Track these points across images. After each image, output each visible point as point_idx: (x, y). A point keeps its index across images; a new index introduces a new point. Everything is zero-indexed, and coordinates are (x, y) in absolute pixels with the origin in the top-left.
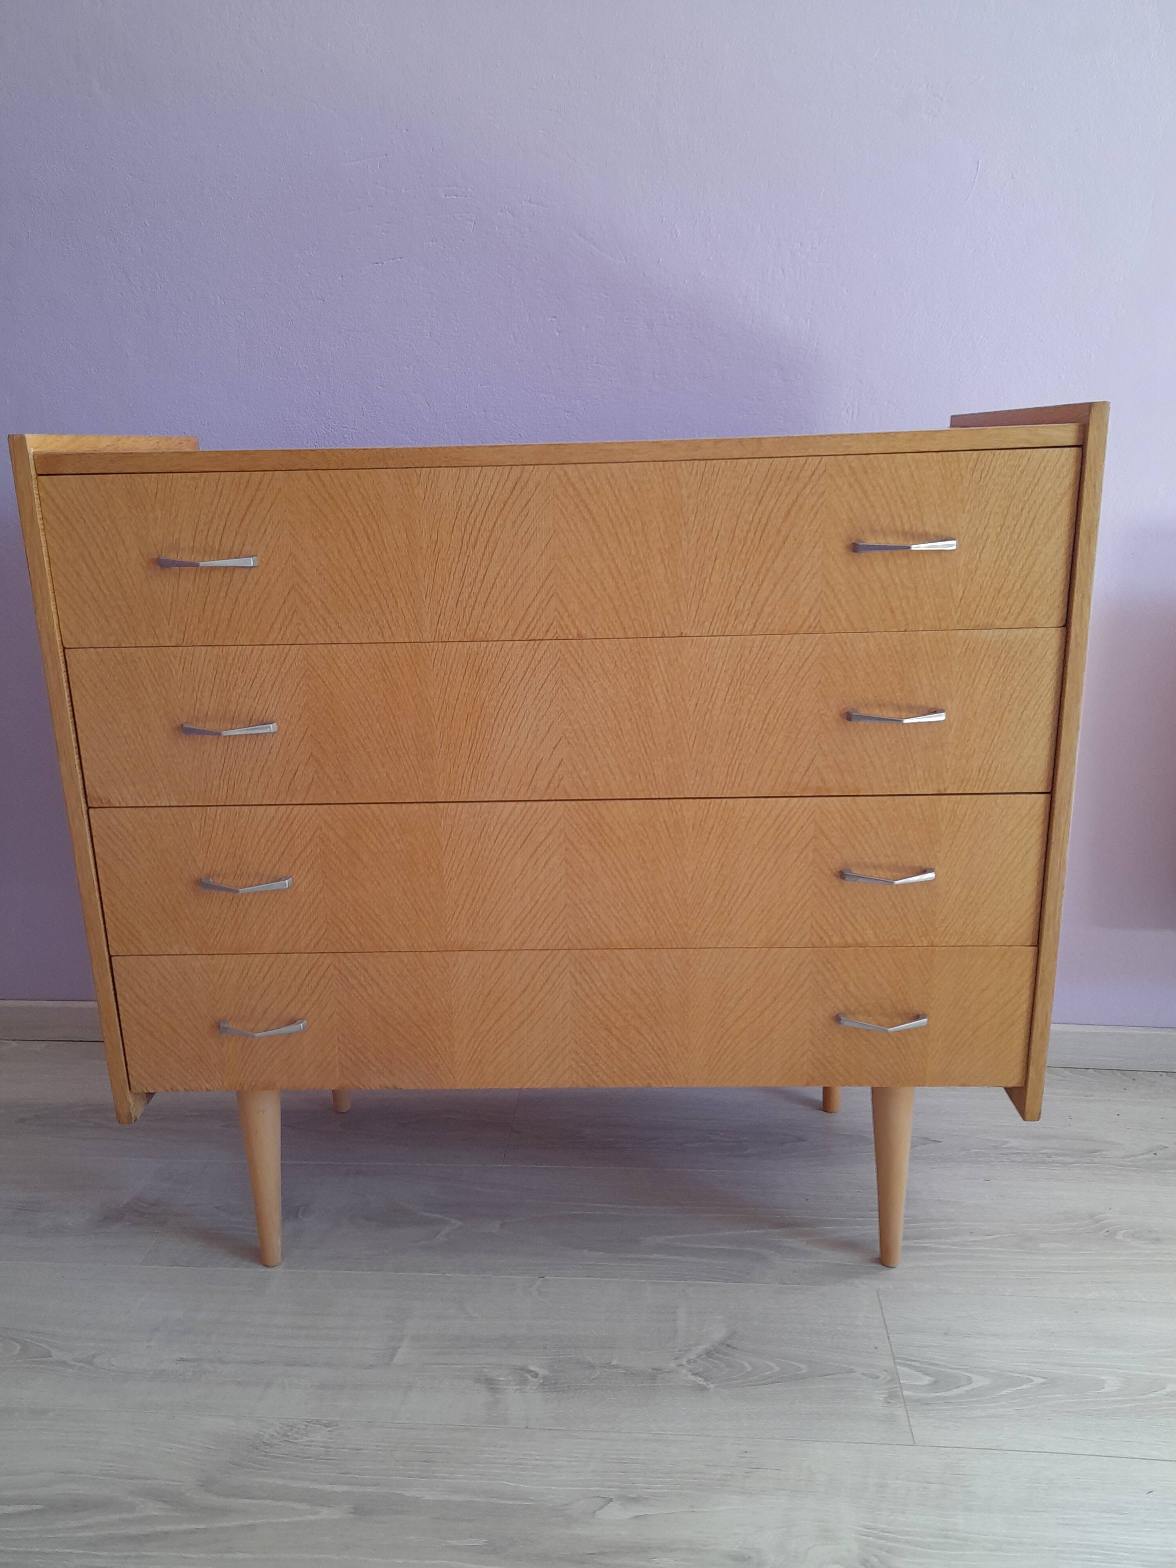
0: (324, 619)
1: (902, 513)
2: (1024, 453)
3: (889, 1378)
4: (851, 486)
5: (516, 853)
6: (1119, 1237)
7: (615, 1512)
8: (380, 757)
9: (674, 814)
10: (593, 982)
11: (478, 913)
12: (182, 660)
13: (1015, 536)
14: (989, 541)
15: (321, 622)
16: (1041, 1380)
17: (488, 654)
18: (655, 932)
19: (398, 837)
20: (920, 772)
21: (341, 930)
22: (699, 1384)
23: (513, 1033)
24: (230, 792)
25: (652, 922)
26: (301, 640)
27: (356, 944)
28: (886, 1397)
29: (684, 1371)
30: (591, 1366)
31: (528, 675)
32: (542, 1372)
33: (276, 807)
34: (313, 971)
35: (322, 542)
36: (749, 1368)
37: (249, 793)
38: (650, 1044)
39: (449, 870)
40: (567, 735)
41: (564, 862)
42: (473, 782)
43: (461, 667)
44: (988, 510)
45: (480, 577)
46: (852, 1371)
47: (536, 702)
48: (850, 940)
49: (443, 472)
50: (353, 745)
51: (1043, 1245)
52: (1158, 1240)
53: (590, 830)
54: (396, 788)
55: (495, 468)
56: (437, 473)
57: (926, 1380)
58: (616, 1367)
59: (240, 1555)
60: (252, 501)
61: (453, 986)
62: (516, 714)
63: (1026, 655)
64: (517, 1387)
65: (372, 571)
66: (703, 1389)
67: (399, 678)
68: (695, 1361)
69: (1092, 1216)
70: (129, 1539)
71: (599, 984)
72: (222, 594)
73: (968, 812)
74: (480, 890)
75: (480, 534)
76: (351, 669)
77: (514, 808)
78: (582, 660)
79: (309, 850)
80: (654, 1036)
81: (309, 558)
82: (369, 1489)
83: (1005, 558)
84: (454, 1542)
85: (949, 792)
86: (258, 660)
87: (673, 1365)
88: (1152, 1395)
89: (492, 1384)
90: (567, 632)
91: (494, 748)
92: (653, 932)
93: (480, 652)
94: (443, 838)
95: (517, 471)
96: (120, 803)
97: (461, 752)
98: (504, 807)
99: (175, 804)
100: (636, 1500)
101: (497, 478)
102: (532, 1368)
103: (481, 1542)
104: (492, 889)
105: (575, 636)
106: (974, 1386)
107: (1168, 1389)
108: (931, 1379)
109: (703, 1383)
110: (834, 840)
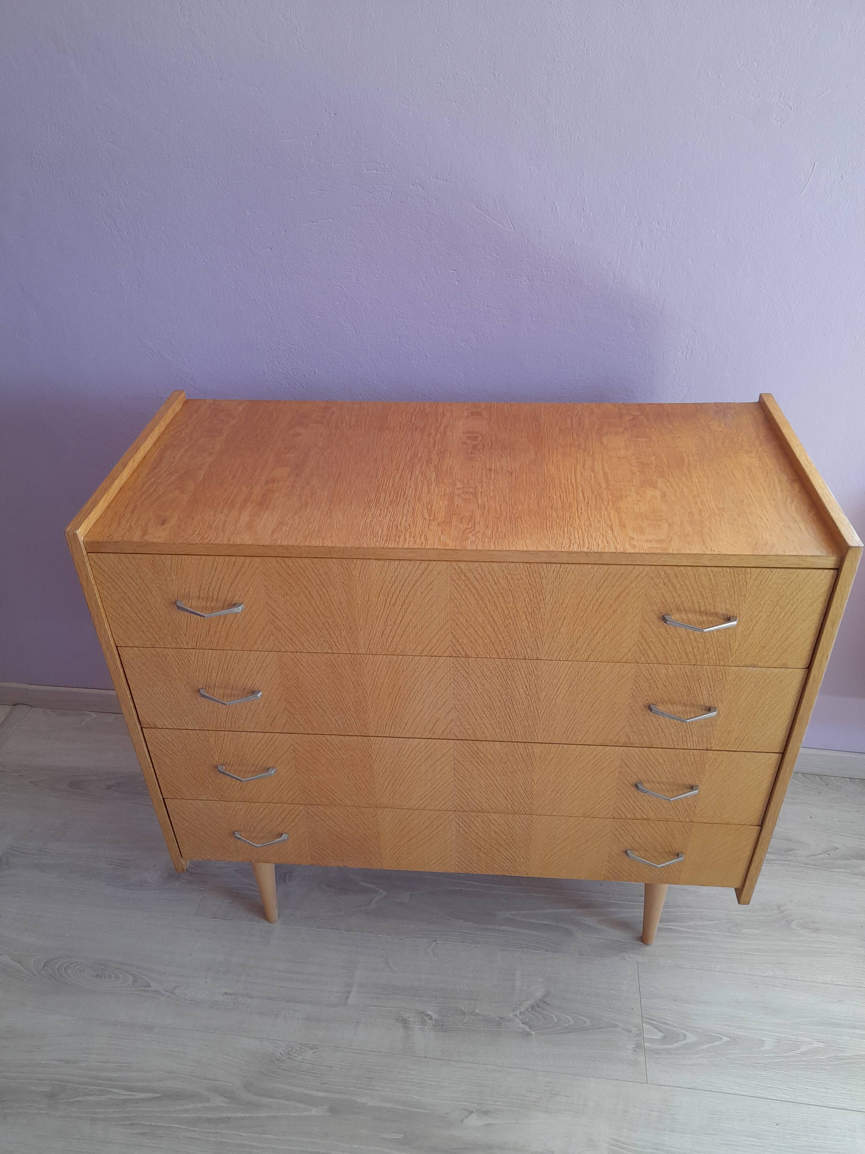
0: (291, 639)
1: (700, 601)
2: (794, 572)
3: (638, 1032)
4: (665, 584)
5: (421, 764)
6: (793, 926)
7: (473, 1120)
8: (331, 712)
9: (527, 750)
10: (470, 827)
11: (396, 791)
12: (197, 657)
13: (780, 618)
15: (289, 640)
16: (727, 1039)
17: (403, 662)
18: (512, 806)
19: (344, 752)
20: (695, 738)
21: (309, 794)
22: (526, 1031)
23: (418, 847)
24: (233, 724)
25: (509, 801)
26: (275, 649)
27: (319, 801)
28: (634, 1047)
29: (518, 1021)
30: (464, 1014)
31: (430, 675)
32: (435, 1016)
33: (264, 733)
34: (292, 812)
35: (288, 598)
36: (556, 1020)
37: (246, 726)
38: (505, 856)
39: (377, 770)
40: (457, 706)
41: (453, 770)
42: (393, 727)
43: (385, 668)
44: (762, 602)
45: (398, 621)
46: (616, 1026)
47: (437, 688)
48: (638, 816)
49: (373, 563)
50: (313, 705)
51: (744, 931)
52: (817, 930)
53: (471, 755)
54: (342, 728)
55: (409, 561)
56: (368, 563)
57: (659, 1035)
58: (477, 1015)
59: (269, 1136)
60: (238, 573)
61: (380, 823)
62: (422, 694)
63: (778, 682)
64: (420, 1026)
65: (323, 615)
66: (528, 1034)
67: (343, 672)
68: (524, 1013)
69: (779, 907)
70: (210, 1120)
71: (474, 828)
72: (221, 623)
73: (725, 760)
74: (398, 781)
75: (398, 598)
76: (310, 666)
77: (420, 742)
78: (468, 668)
79: (286, 755)
80: (508, 853)
81: (279, 606)
82: (338, 1096)
83: (771, 629)
84: (386, 1136)
85: (713, 749)
86: (247, 658)
87: (511, 1015)
88: (791, 1053)
89: (406, 1023)
90: (458, 653)
91: (407, 711)
92: (510, 806)
93: (398, 661)
94: (373, 754)
95: (424, 565)
96: (162, 726)
97: (385, 712)
98: (414, 741)
99: (198, 728)
100: (486, 1113)
101: (410, 568)
102: (429, 1013)
103: (400, 1137)
104: (406, 780)
105: (464, 655)
106: (687, 1041)
107: (801, 1050)
108: (663, 1034)
109: (528, 1030)
110: (633, 769)
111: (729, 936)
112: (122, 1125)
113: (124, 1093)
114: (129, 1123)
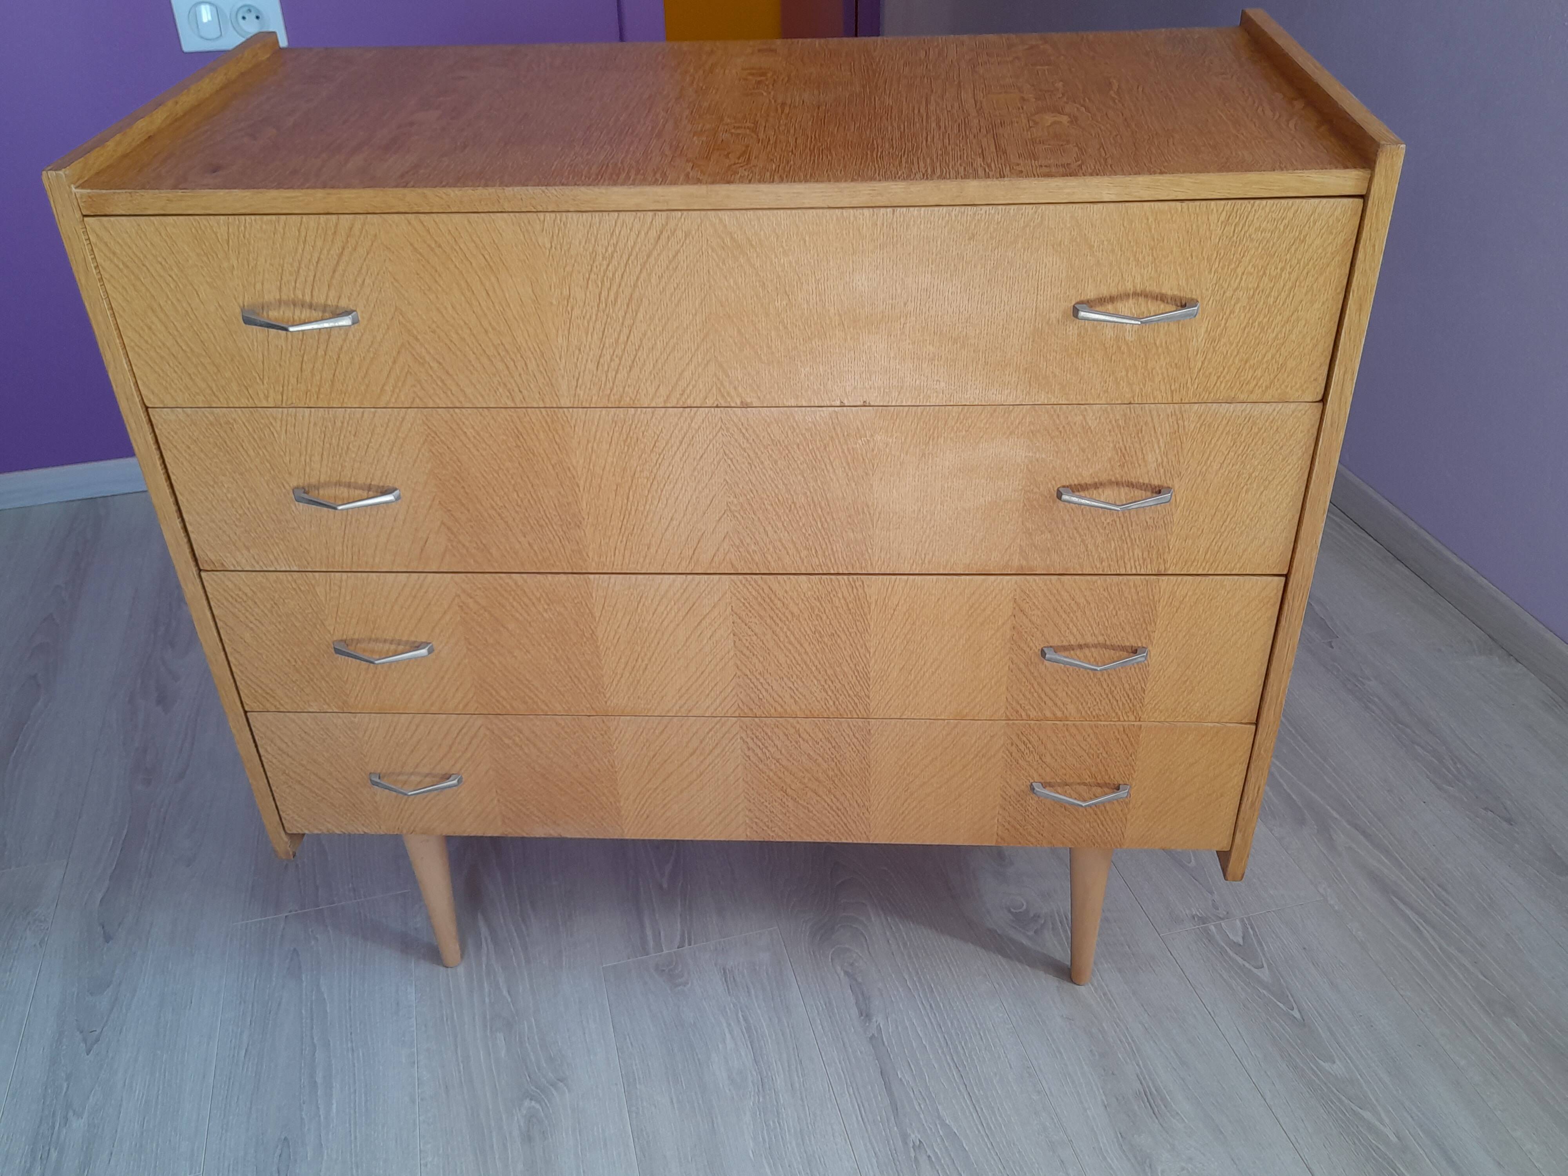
0: (442, 381)
2: (1290, 204)
5: (678, 625)
8: (520, 526)
9: (855, 590)
10: (766, 748)
11: (639, 681)
12: (284, 423)
13: (1271, 300)
14: (1238, 306)
15: (439, 383)
17: (636, 422)
18: (834, 703)
19: (546, 607)
20: (1137, 552)
21: (491, 694)
23: (682, 792)
24: (355, 558)
25: (830, 693)
26: (418, 403)
27: (508, 707)
31: (684, 446)
33: (407, 574)
34: (464, 731)
35: (432, 297)
37: (377, 560)
38: (828, 805)
39: (604, 640)
40: (733, 508)
41: (732, 635)
42: (627, 553)
43: (606, 435)
44: (1240, 271)
45: (623, 338)
47: (696, 473)
48: (1048, 714)
49: (572, 218)
50: (488, 514)
53: (760, 604)
54: (540, 558)
55: (634, 213)
56: (564, 219)
60: (343, 249)
61: (615, 748)
62: (672, 485)
63: (1272, 432)
65: (494, 329)
67: (535, 446)
71: (773, 750)
72: (321, 352)
73: (1190, 594)
74: (640, 660)
75: (621, 290)
76: (479, 434)
77: (674, 581)
78: (747, 430)
79: (447, 617)
80: (832, 797)
81: (418, 314)
83: (1256, 324)
85: (1170, 572)
86: (370, 424)
90: (729, 399)
91: (649, 520)
92: (831, 703)
93: (627, 419)
94: (595, 609)
95: (661, 217)
96: (234, 566)
97: (612, 524)
98: (662, 580)
99: (296, 569)
101: (637, 226)
104: (653, 659)
105: (739, 404)
110: (1034, 619)
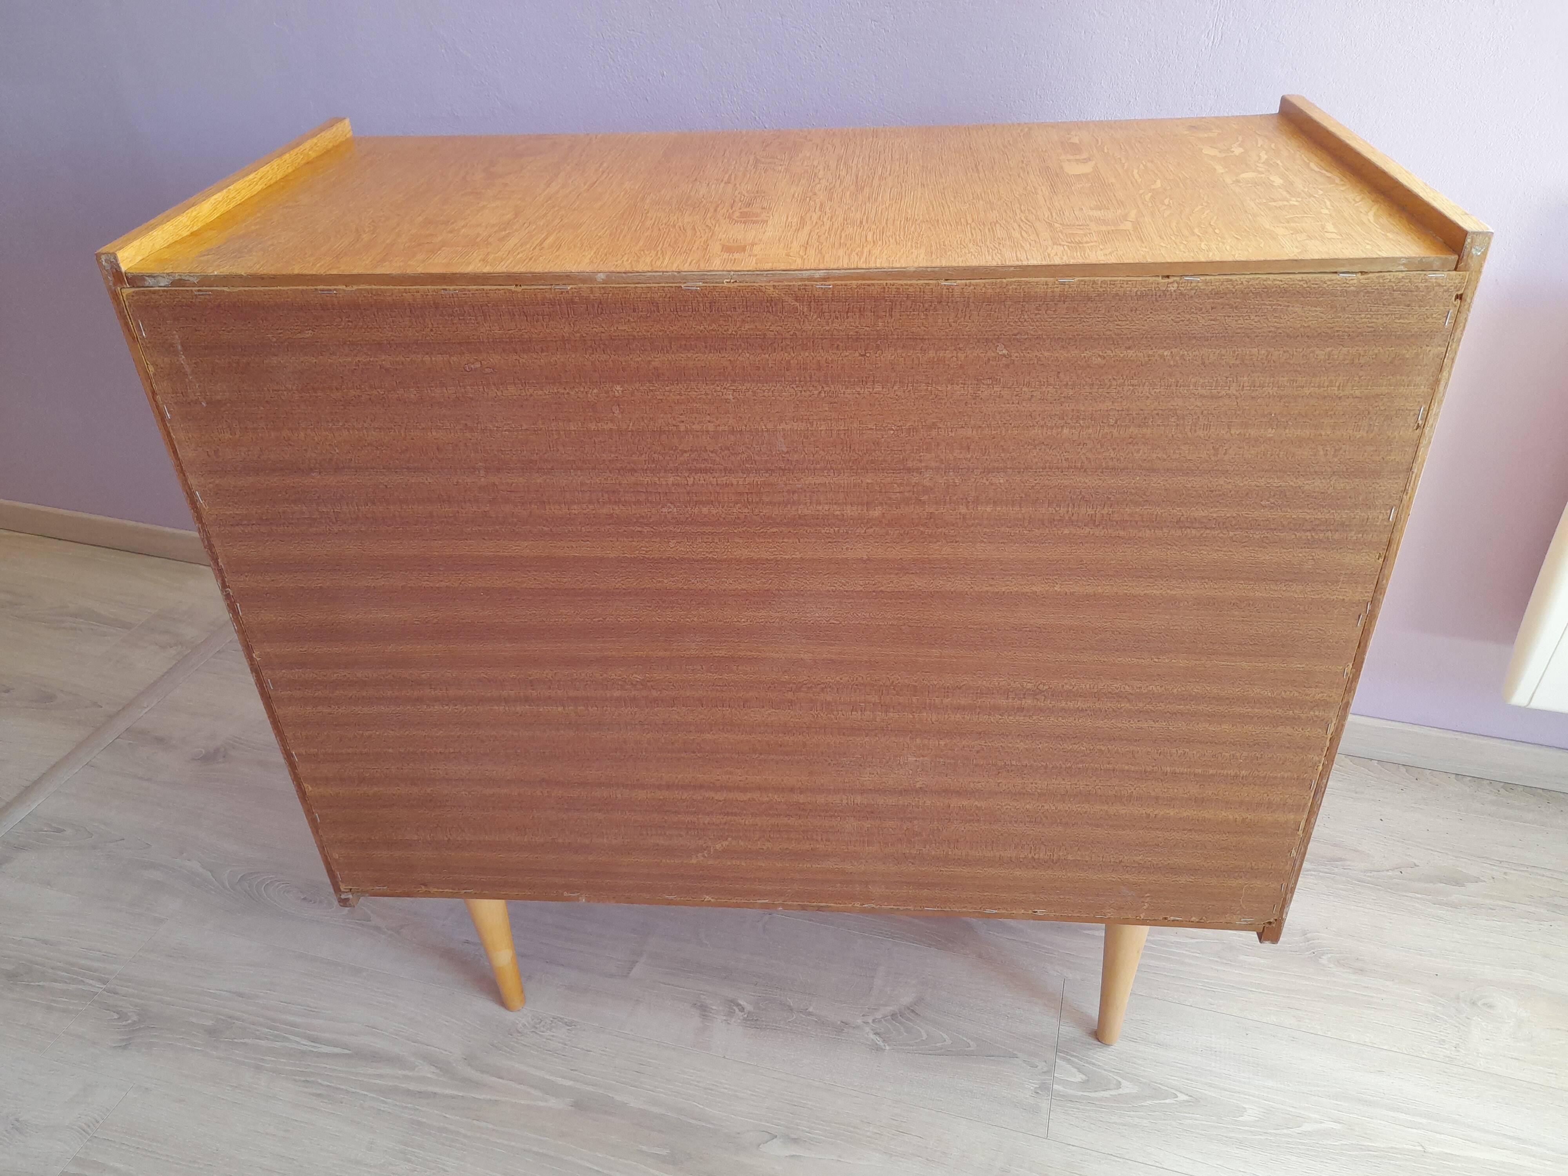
3: (1045, 1069)
6: (1324, 960)
7: (775, 1148)
16: (1185, 1098)
22: (877, 1044)
28: (1036, 1088)
29: (867, 1029)
30: (791, 1009)
32: (749, 1007)
36: (925, 1036)
46: (1014, 1056)
51: (1242, 957)
52: (1361, 971)
57: (1079, 1077)
58: (810, 1014)
59: (484, 1124)
64: (724, 1018)
66: (879, 1049)
68: (880, 1021)
69: (1304, 933)
70: (409, 1093)
82: (590, 1088)
84: (644, 1148)
87: (859, 1021)
88: (1285, 1131)
89: (705, 1011)
100: (795, 1141)
102: (741, 1002)
103: (664, 1152)
106: (1121, 1091)
107: (1303, 1129)
108: (1084, 1077)
109: (880, 1043)
111: (1217, 961)
112: (295, 1080)
113: (304, 1043)
114: (303, 1079)
